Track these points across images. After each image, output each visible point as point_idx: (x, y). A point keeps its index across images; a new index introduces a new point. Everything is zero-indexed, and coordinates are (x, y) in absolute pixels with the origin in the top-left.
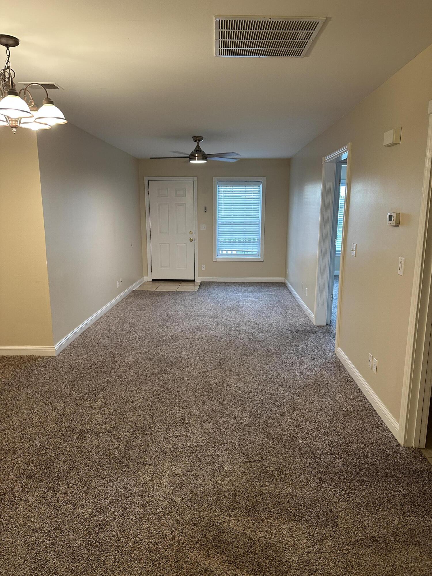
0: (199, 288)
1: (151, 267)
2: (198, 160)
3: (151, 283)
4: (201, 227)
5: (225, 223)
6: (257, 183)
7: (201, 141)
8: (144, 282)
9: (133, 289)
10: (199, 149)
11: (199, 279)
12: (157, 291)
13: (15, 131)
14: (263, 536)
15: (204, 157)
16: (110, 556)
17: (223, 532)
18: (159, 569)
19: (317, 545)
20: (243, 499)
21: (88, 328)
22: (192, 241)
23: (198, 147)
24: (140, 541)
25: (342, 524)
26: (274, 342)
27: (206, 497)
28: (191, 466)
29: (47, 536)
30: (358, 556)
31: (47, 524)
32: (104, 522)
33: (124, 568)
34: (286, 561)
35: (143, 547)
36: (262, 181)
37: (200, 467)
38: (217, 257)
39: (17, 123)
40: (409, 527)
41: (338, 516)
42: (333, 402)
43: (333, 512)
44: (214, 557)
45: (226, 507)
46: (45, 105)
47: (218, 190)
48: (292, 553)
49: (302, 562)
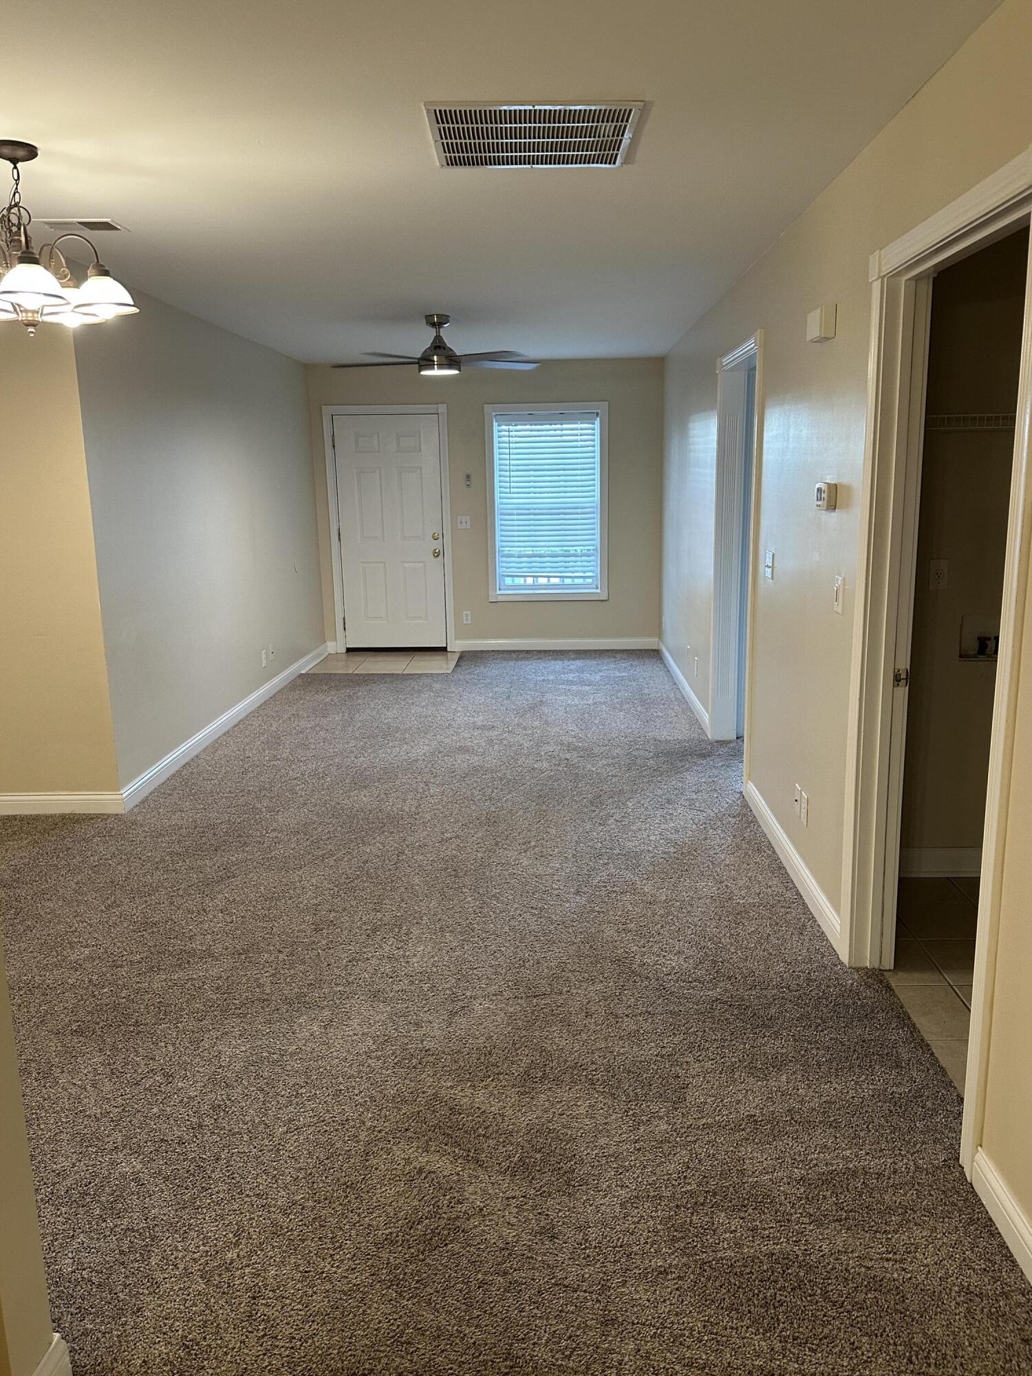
0: (457, 665)
2: (438, 368)
3: (344, 656)
4: (459, 523)
5: (516, 512)
6: (587, 416)
7: (445, 324)
8: (327, 654)
9: (301, 670)
10: (440, 344)
11: (457, 646)
12: (357, 675)
13: (32, 332)
14: (536, 1118)
15: (452, 361)
16: (239, 1152)
17: (460, 1114)
18: (332, 1170)
19: (638, 1129)
20: (506, 1059)
21: (197, 756)
22: (438, 556)
23: (438, 338)
24: (297, 1129)
25: (693, 1096)
26: (613, 776)
27: (431, 1059)
28: (407, 1008)
29: (116, 1125)
30: (713, 1145)
31: (116, 1107)
32: (228, 1102)
33: (266, 1170)
34: (574, 1155)
35: (302, 1137)
36: (599, 411)
37: (426, 1009)
38: (498, 592)
39: (36, 315)
40: (824, 1099)
41: (688, 1085)
42: (719, 888)
43: (679, 1077)
44: (439, 1151)
45: (470, 1074)
46: (92, 278)
47: (496, 434)
48: (587, 1143)
49: (605, 1156)
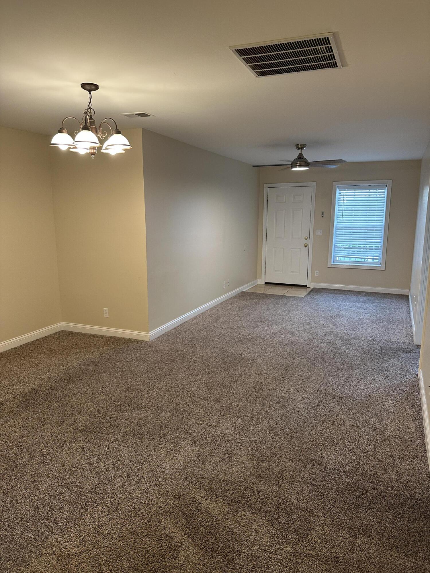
0: (308, 294)
1: (265, 270)
2: (299, 167)
3: (264, 285)
4: (317, 233)
5: (344, 228)
6: (381, 187)
7: (304, 148)
8: (256, 284)
10: (301, 157)
11: (311, 285)
12: (264, 294)
13: (93, 157)
15: (307, 164)
22: (306, 246)
23: (301, 154)
36: (387, 184)
38: (332, 263)
46: (114, 134)
47: (337, 194)
